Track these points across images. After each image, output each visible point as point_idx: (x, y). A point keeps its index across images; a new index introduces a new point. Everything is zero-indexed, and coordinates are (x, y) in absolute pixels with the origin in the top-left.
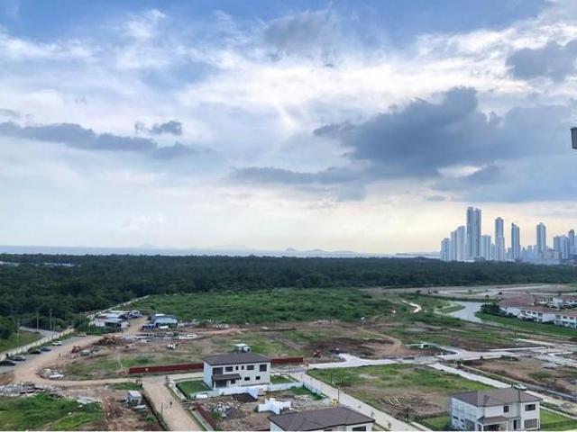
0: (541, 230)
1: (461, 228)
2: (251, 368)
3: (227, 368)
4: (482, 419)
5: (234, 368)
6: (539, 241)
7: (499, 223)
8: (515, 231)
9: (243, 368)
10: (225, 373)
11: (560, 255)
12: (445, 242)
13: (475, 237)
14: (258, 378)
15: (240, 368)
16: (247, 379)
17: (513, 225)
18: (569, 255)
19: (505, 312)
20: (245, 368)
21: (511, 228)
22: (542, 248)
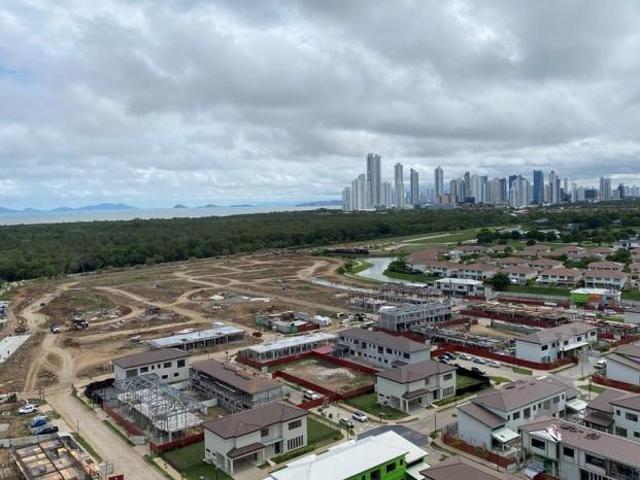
0: (438, 173)
1: (361, 177)
2: (167, 365)
3: (142, 369)
4: (407, 394)
5: (150, 368)
6: (437, 184)
7: (399, 168)
8: (414, 176)
9: (159, 366)
10: (139, 374)
11: (457, 198)
12: (346, 192)
13: (375, 185)
14: (176, 375)
15: (156, 367)
16: (165, 377)
17: (412, 170)
18: (465, 198)
19: (411, 269)
20: (162, 366)
21: (410, 173)
22: (440, 193)
